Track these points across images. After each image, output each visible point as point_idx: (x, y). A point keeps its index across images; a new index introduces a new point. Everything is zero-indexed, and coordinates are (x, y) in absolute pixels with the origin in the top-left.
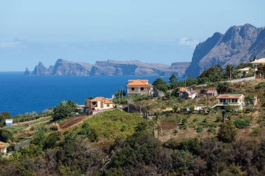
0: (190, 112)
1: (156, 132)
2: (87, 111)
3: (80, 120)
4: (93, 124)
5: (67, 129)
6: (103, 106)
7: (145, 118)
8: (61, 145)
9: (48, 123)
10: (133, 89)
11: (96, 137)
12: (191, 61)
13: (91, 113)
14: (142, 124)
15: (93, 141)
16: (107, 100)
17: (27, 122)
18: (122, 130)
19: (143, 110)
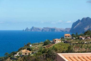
0: (83, 43)
1: (74, 49)
2: (54, 43)
3: (52, 45)
4: (56, 46)
5: (48, 48)
6: (58, 41)
7: (70, 45)
8: (47, 52)
9: (42, 46)
10: (66, 37)
11: (57, 50)
12: (71, 28)
13: (55, 43)
14: (70, 46)
15: (56, 51)
16: (59, 40)
17: (36, 46)
18: (64, 48)
19: (70, 43)
